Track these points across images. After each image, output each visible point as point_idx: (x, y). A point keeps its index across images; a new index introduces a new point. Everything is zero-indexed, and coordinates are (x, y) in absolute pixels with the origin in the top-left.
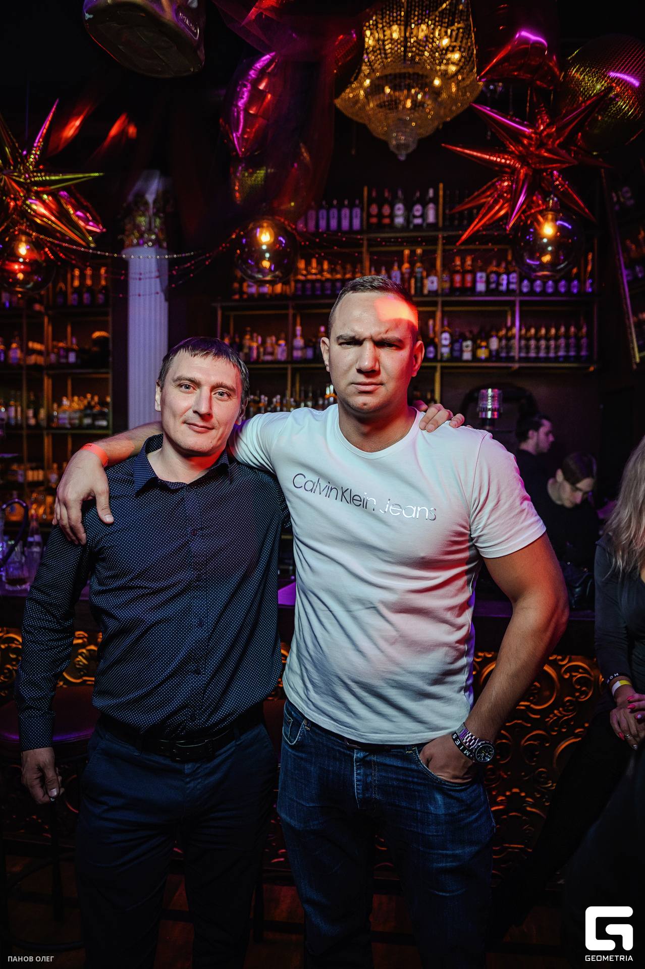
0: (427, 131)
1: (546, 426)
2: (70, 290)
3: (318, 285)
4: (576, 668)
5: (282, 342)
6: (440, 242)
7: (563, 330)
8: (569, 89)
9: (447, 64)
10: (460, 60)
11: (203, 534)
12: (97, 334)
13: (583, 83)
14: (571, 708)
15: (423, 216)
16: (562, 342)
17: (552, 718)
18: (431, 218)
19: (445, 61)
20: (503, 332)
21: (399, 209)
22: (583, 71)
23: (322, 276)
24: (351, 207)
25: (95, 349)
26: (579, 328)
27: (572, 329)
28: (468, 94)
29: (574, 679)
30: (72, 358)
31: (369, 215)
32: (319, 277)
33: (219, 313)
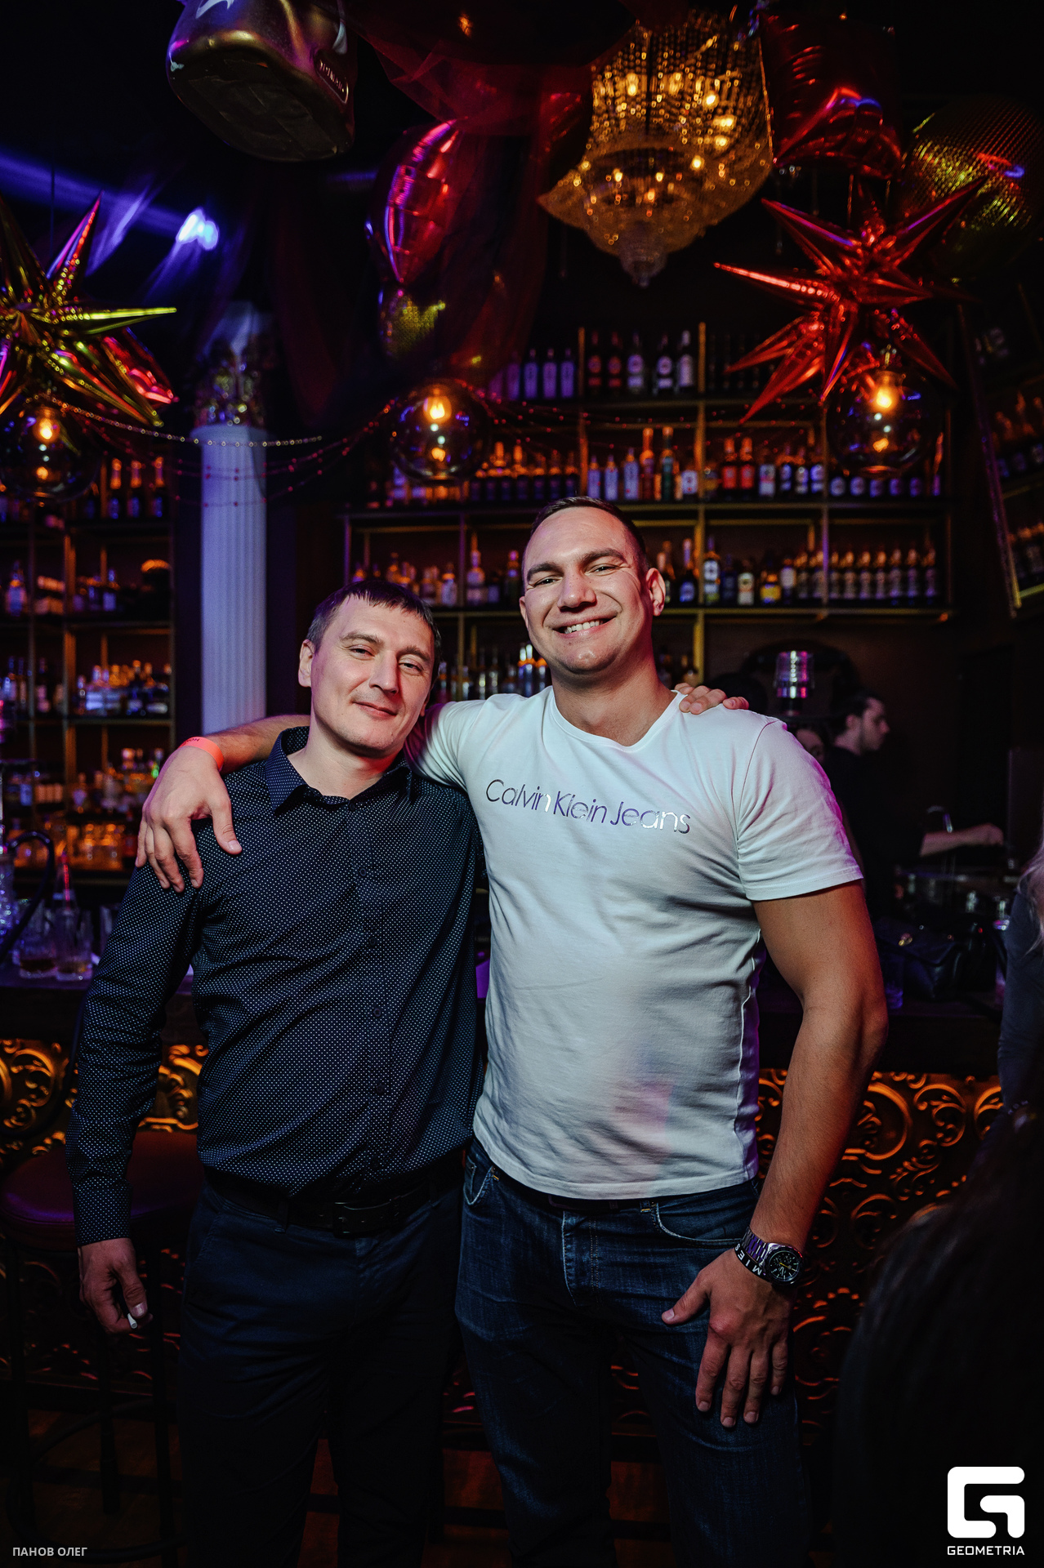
0: (682, 241)
1: (874, 709)
2: (104, 495)
3: (506, 485)
4: (938, 1095)
5: (449, 576)
6: (701, 416)
7: (897, 556)
8: (915, 180)
9: (713, 135)
10: (734, 130)
11: (375, 875)
12: (150, 565)
13: (939, 170)
14: (930, 1157)
15: (674, 375)
16: (895, 574)
17: (899, 1175)
18: (686, 378)
19: (711, 131)
20: (801, 560)
21: (635, 364)
22: (939, 152)
23: (513, 470)
24: (559, 360)
25: (147, 588)
26: (922, 553)
27: (913, 555)
28: (747, 182)
29: (935, 1111)
30: (109, 602)
31: (588, 374)
32: (507, 472)
33: (348, 531)
